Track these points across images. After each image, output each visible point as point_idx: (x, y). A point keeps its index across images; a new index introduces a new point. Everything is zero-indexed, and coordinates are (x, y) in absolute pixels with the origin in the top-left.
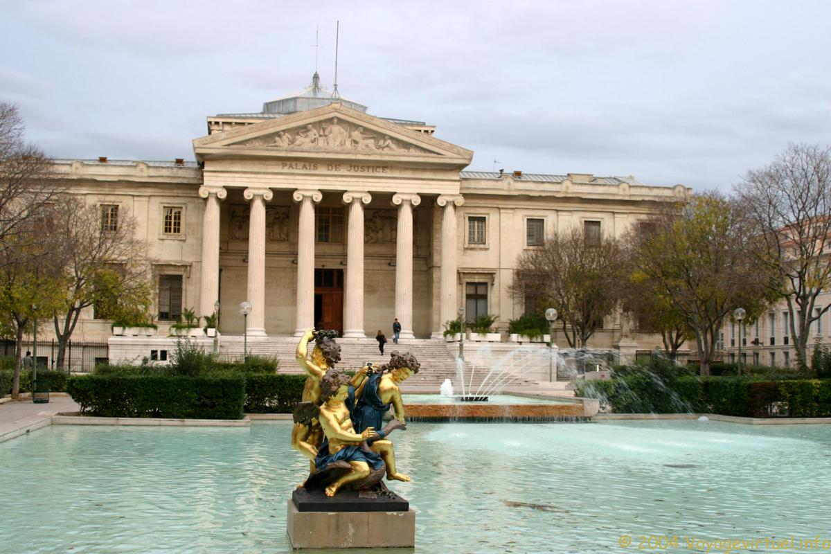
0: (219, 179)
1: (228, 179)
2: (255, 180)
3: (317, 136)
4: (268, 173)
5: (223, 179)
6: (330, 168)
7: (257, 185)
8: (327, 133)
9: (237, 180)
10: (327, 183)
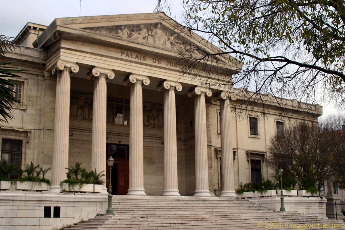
0: (73, 56)
1: (80, 57)
2: (102, 62)
3: (147, 35)
4: (111, 57)
5: (76, 57)
6: (155, 61)
7: (103, 66)
8: (153, 34)
9: (87, 59)
10: (153, 72)
